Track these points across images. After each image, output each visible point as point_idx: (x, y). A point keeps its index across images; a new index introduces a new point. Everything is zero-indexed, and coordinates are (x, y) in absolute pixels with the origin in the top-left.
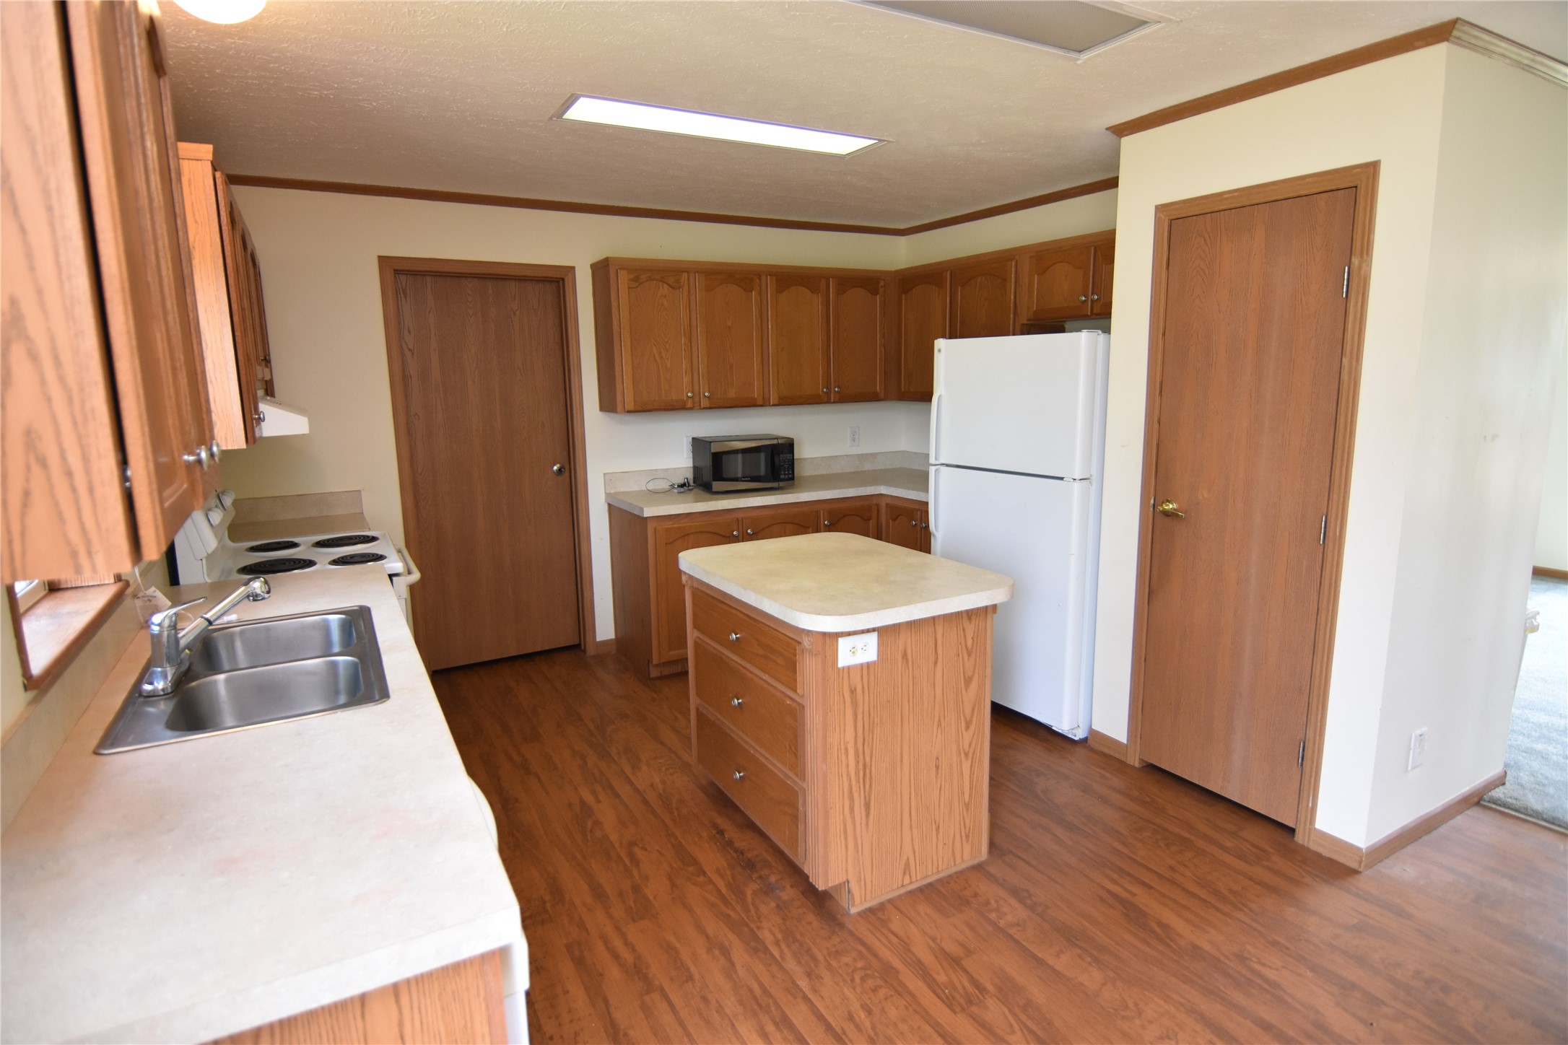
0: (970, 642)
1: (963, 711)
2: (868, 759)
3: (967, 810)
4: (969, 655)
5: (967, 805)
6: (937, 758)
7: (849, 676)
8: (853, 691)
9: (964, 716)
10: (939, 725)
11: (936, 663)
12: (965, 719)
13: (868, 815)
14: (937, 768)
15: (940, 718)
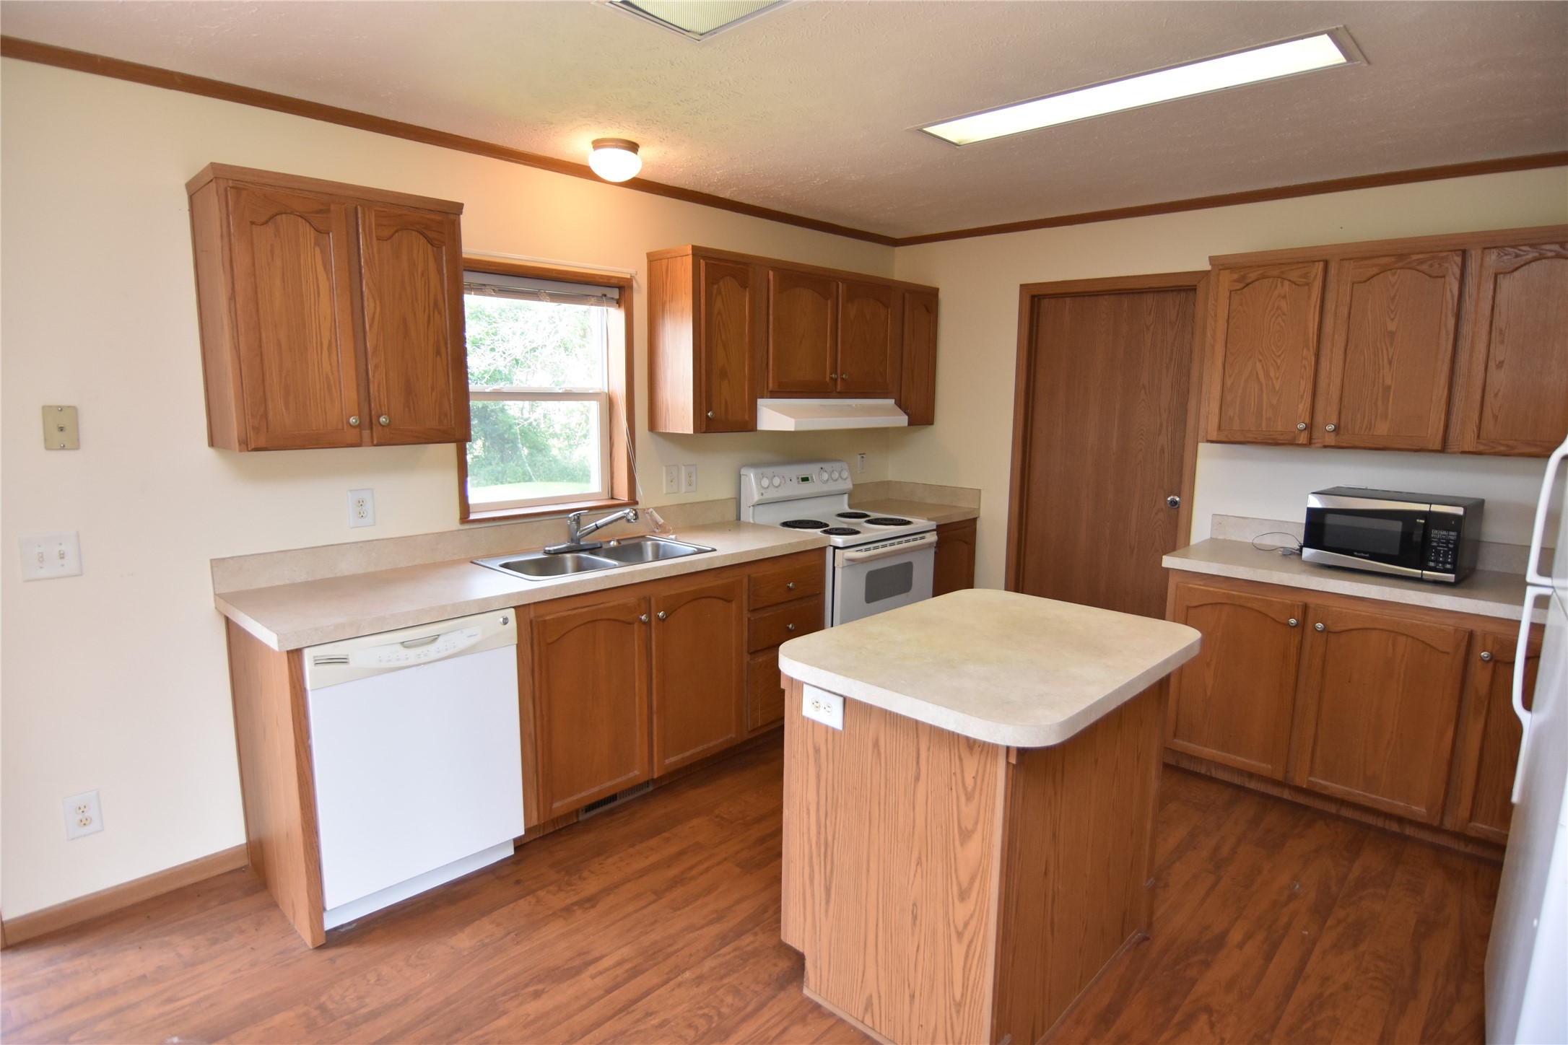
0: (969, 782)
1: (956, 870)
2: (830, 839)
3: (958, 1012)
4: (969, 798)
5: (959, 1005)
6: (915, 905)
7: (813, 731)
8: (817, 751)
9: (957, 878)
10: (919, 863)
11: (917, 779)
12: (959, 884)
13: (828, 902)
14: (915, 918)
15: (920, 853)
